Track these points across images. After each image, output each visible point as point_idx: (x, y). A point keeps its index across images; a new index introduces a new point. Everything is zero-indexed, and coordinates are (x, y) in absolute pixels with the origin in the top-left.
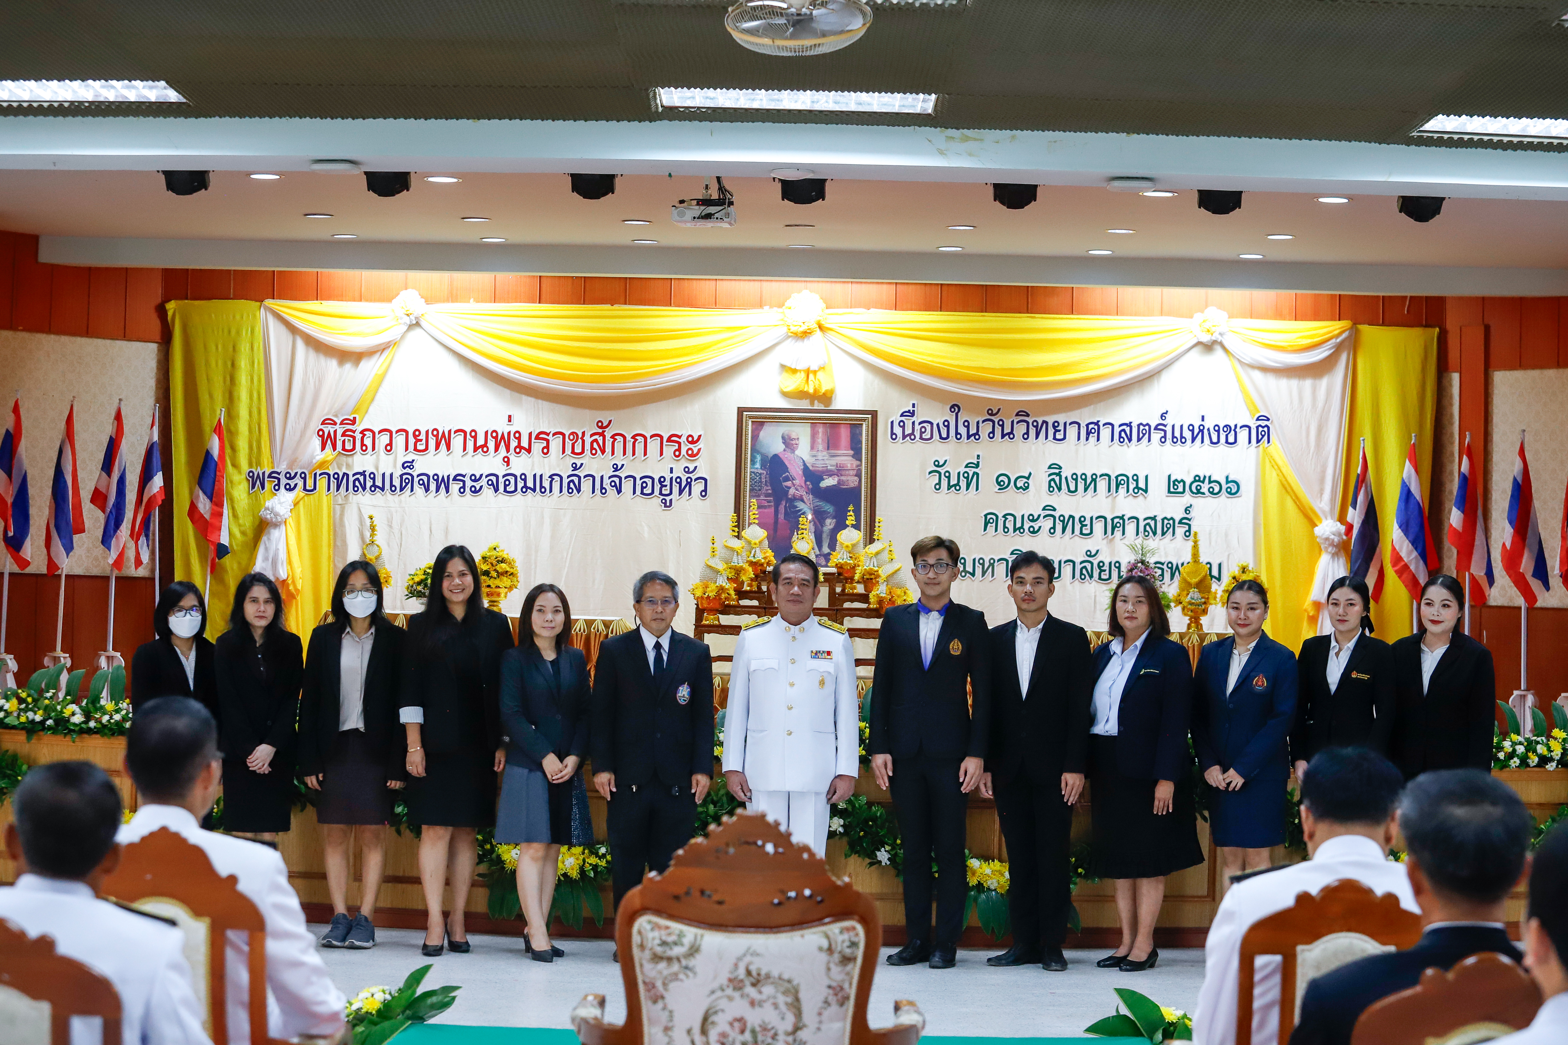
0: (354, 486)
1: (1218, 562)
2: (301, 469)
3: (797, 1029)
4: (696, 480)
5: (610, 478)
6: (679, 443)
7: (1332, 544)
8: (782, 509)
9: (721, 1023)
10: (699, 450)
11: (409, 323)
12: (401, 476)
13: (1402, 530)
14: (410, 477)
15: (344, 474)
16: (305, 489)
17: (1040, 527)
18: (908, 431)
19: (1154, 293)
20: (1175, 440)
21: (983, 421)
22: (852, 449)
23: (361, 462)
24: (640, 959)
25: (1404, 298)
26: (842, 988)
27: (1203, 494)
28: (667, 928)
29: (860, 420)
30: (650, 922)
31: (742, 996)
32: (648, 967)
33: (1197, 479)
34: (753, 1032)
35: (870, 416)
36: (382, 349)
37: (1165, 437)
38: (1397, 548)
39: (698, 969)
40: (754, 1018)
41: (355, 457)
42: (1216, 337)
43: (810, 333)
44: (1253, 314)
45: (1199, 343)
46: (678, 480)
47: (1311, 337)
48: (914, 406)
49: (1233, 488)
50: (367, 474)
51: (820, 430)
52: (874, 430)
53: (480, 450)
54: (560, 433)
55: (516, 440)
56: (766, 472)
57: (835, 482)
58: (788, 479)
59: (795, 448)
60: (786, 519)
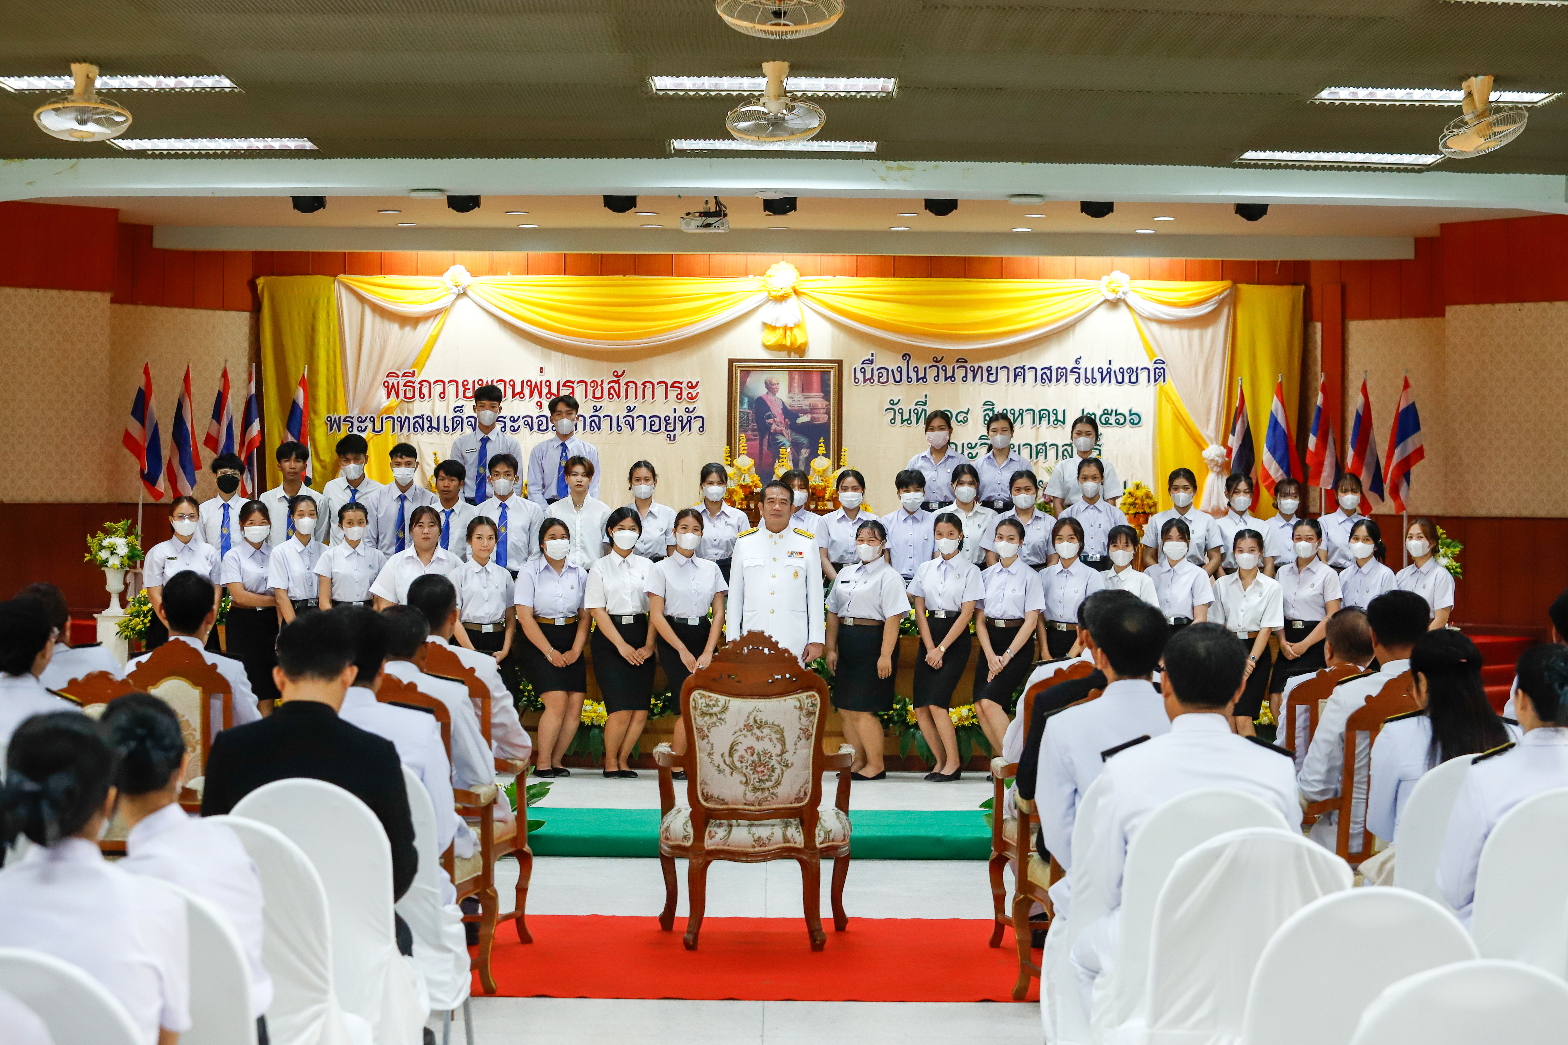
0: (415, 427)
1: (1124, 480)
2: (370, 413)
3: (783, 753)
4: (695, 418)
5: (624, 417)
6: (681, 389)
7: (1217, 465)
8: (766, 442)
9: (741, 750)
10: (697, 394)
11: (457, 292)
12: (453, 419)
13: (1271, 453)
14: (460, 419)
15: (406, 417)
16: (374, 430)
17: (977, 453)
18: (868, 376)
19: (1070, 261)
20: (1087, 380)
21: (930, 367)
22: (822, 392)
23: (419, 408)
24: (695, 715)
25: (1275, 262)
26: (808, 730)
27: (1111, 424)
28: (710, 697)
29: (829, 368)
30: (700, 694)
31: (752, 734)
32: (699, 719)
33: (1106, 412)
34: (758, 754)
35: (836, 364)
36: (435, 314)
37: (1079, 378)
38: (1267, 467)
39: (726, 720)
40: (759, 747)
41: (415, 403)
42: (1120, 295)
43: (787, 297)
44: (1150, 276)
45: (1106, 301)
46: (681, 419)
47: (1199, 294)
48: (872, 355)
49: (1135, 419)
50: (425, 417)
51: (796, 377)
52: (840, 376)
53: (518, 396)
54: (583, 381)
55: (547, 388)
56: (752, 412)
57: (809, 418)
58: (771, 417)
59: (775, 392)
60: (769, 450)
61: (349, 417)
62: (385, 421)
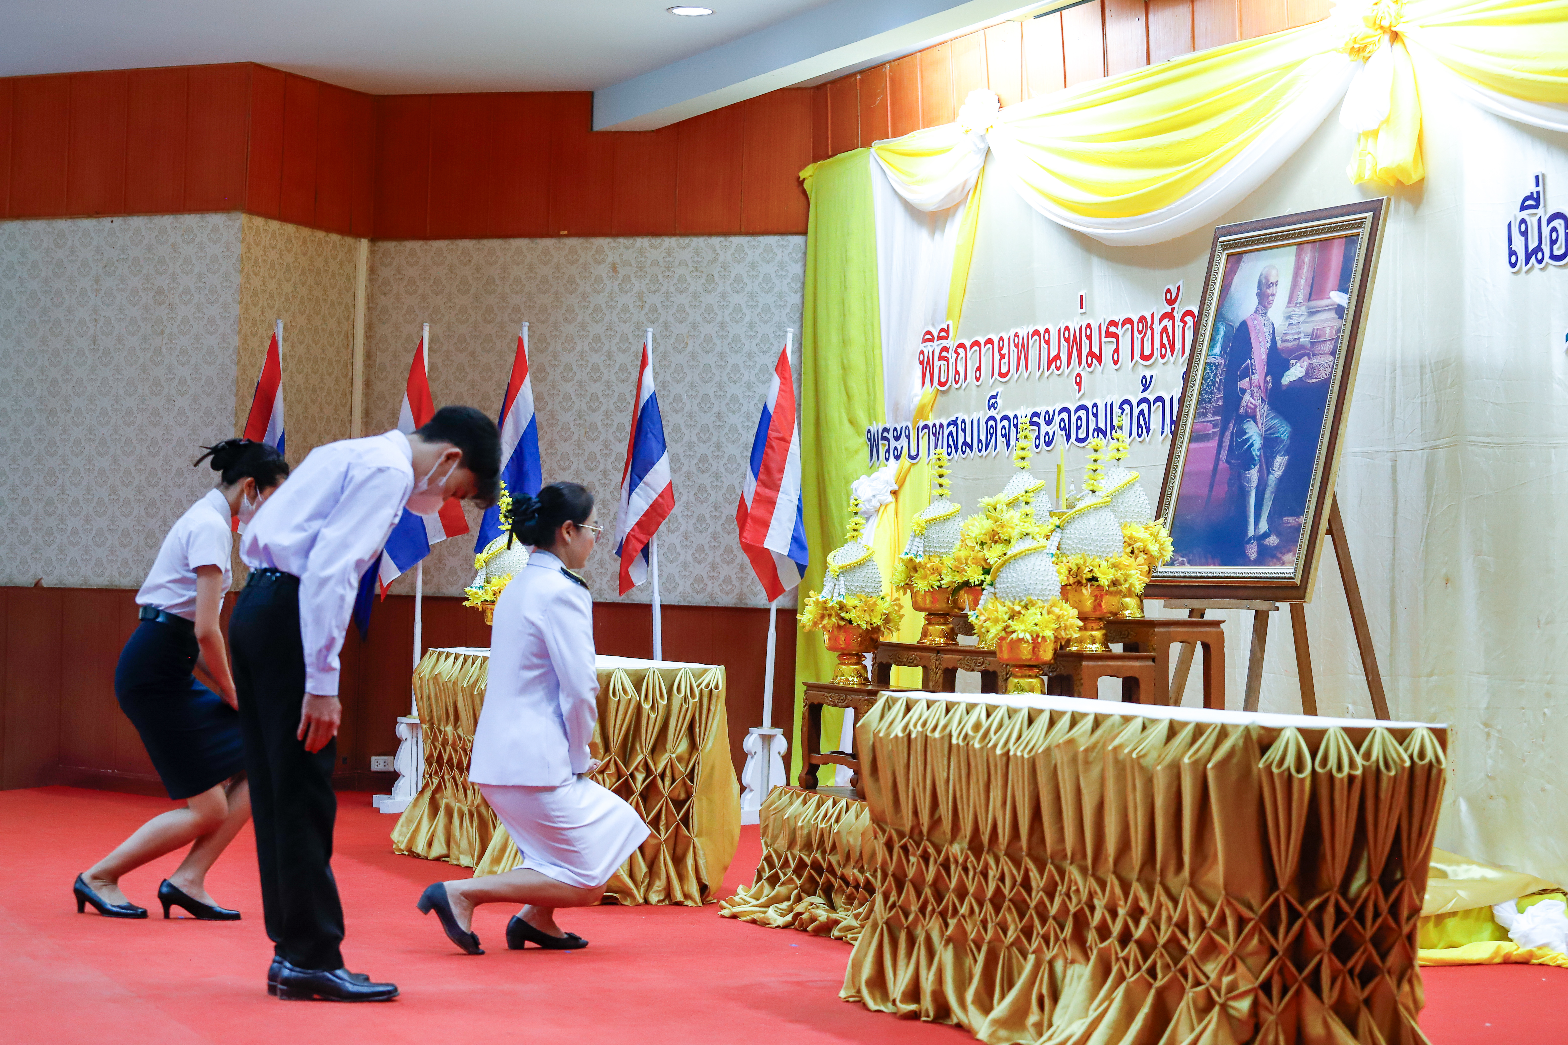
0: (948, 445)
2: (905, 420)
12: (987, 422)
14: (994, 424)
15: (940, 425)
16: (909, 454)
18: (1533, 241)
35: (1370, 214)
36: (960, 201)
48: (1536, 180)
50: (959, 422)
51: (1307, 258)
52: (1371, 244)
53: (1053, 365)
54: (1129, 321)
55: (1088, 342)
56: (1223, 361)
57: (1303, 370)
58: (1246, 373)
59: (1269, 304)
60: (1228, 462)
61: (885, 430)
62: (921, 435)
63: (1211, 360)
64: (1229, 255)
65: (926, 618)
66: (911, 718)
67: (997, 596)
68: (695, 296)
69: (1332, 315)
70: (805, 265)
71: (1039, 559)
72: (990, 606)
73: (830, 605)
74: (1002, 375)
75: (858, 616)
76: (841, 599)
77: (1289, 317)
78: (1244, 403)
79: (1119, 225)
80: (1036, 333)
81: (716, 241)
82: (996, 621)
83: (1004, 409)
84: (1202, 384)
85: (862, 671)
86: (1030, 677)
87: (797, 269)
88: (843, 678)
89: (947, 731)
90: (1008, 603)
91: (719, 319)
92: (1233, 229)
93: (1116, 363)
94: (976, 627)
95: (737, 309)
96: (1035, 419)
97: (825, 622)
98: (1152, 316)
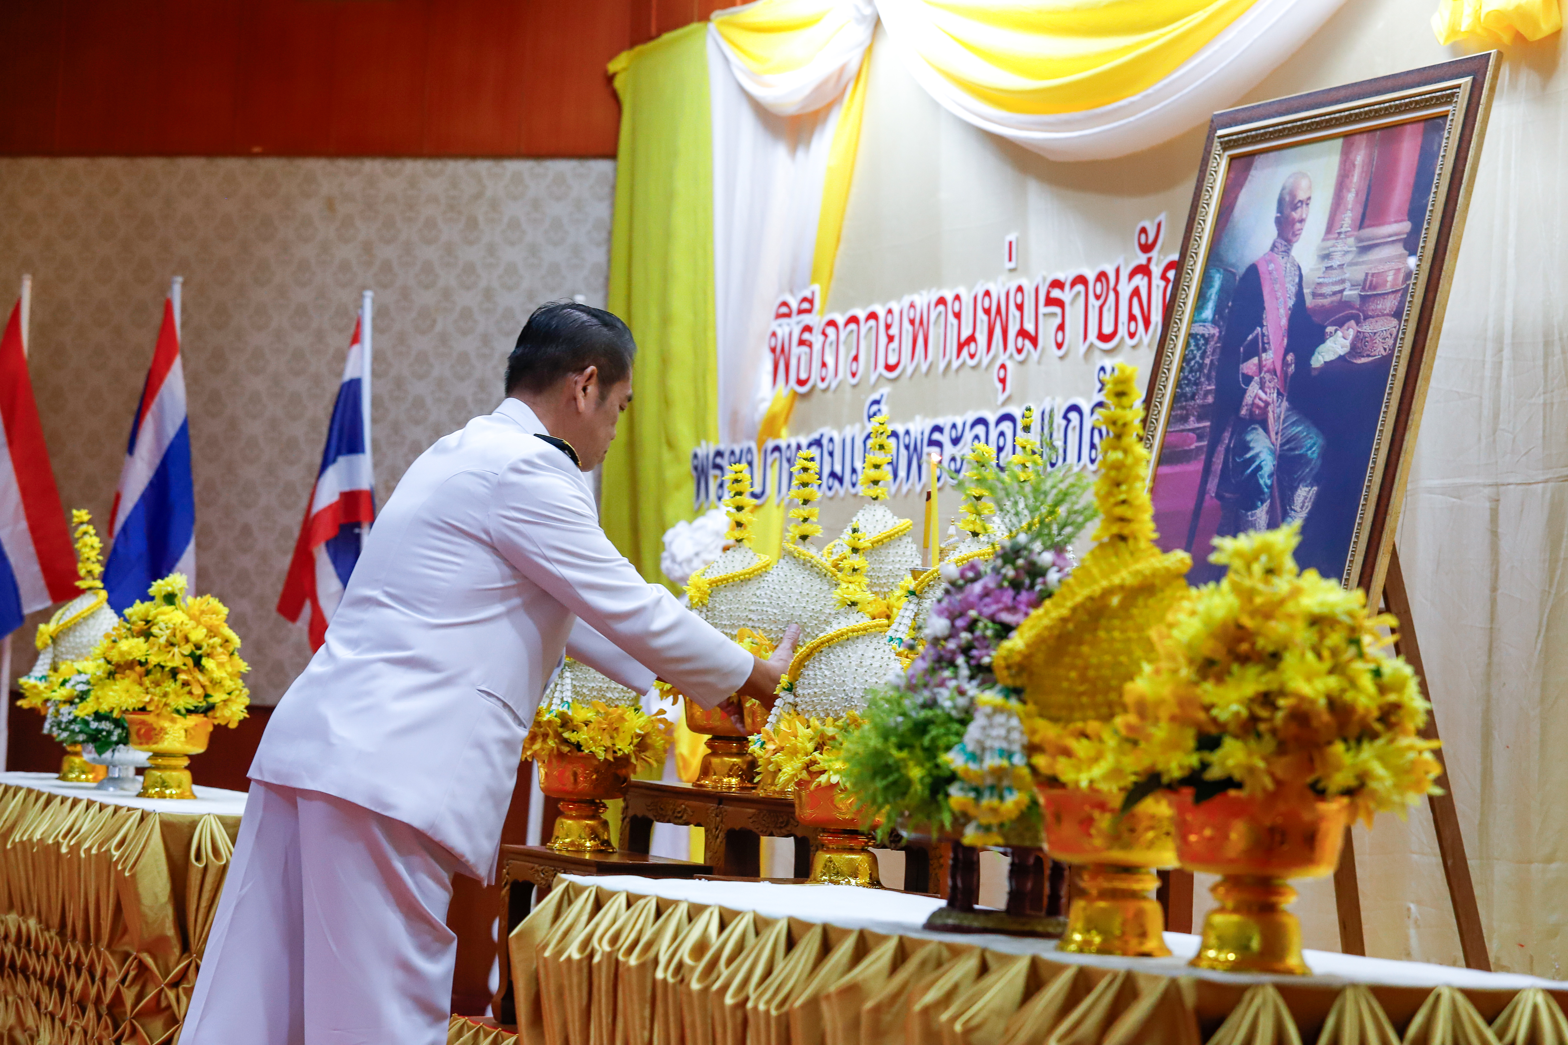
2: (746, 439)
8: (1219, 458)
22: (1410, 213)
35: (1467, 80)
41: (813, 398)
50: (825, 441)
51: (1359, 158)
52: (1467, 132)
53: (965, 352)
54: (1081, 280)
55: (1018, 314)
56: (1215, 331)
57: (1347, 343)
58: (1255, 349)
59: (1295, 235)
60: (1219, 496)
61: (719, 454)
62: (769, 460)
63: (1198, 329)
64: (1232, 158)
65: (709, 744)
66: (597, 925)
67: (799, 708)
68: (449, 249)
69: (1399, 249)
70: (613, 205)
71: (872, 647)
72: (783, 726)
73: (546, 718)
74: (890, 368)
75: (592, 739)
76: (565, 709)
77: (1327, 257)
78: (1248, 399)
79: (1068, 125)
80: (942, 301)
81: (483, 166)
82: (794, 752)
83: (891, 421)
84: (1182, 369)
85: (600, 830)
86: (851, 850)
87: (601, 210)
88: (567, 840)
89: (651, 954)
90: (814, 722)
91: (483, 284)
92: (1241, 116)
93: (1059, 346)
94: (760, 762)
95: (511, 269)
96: (936, 436)
97: (537, 746)
98: (1117, 271)
